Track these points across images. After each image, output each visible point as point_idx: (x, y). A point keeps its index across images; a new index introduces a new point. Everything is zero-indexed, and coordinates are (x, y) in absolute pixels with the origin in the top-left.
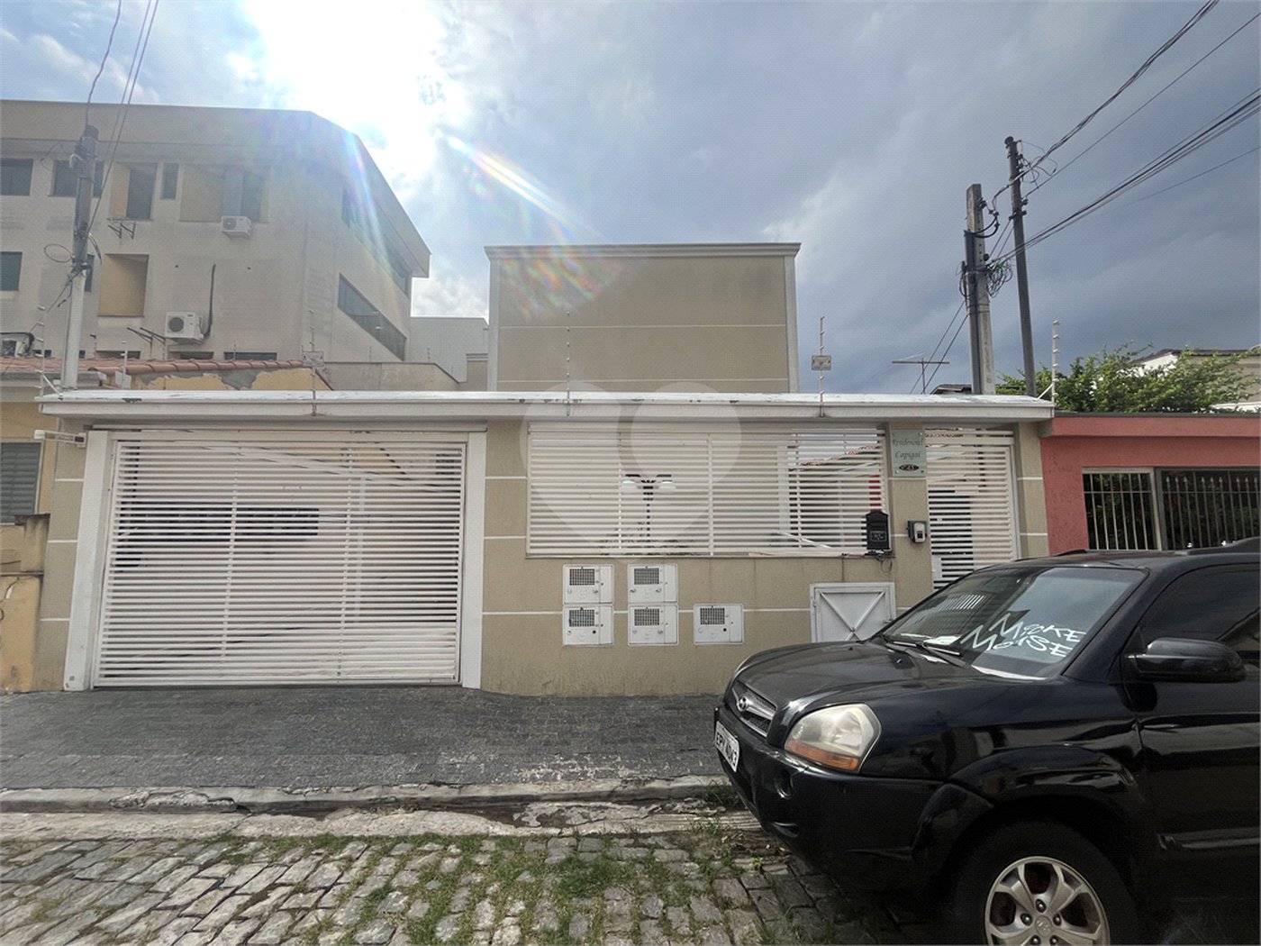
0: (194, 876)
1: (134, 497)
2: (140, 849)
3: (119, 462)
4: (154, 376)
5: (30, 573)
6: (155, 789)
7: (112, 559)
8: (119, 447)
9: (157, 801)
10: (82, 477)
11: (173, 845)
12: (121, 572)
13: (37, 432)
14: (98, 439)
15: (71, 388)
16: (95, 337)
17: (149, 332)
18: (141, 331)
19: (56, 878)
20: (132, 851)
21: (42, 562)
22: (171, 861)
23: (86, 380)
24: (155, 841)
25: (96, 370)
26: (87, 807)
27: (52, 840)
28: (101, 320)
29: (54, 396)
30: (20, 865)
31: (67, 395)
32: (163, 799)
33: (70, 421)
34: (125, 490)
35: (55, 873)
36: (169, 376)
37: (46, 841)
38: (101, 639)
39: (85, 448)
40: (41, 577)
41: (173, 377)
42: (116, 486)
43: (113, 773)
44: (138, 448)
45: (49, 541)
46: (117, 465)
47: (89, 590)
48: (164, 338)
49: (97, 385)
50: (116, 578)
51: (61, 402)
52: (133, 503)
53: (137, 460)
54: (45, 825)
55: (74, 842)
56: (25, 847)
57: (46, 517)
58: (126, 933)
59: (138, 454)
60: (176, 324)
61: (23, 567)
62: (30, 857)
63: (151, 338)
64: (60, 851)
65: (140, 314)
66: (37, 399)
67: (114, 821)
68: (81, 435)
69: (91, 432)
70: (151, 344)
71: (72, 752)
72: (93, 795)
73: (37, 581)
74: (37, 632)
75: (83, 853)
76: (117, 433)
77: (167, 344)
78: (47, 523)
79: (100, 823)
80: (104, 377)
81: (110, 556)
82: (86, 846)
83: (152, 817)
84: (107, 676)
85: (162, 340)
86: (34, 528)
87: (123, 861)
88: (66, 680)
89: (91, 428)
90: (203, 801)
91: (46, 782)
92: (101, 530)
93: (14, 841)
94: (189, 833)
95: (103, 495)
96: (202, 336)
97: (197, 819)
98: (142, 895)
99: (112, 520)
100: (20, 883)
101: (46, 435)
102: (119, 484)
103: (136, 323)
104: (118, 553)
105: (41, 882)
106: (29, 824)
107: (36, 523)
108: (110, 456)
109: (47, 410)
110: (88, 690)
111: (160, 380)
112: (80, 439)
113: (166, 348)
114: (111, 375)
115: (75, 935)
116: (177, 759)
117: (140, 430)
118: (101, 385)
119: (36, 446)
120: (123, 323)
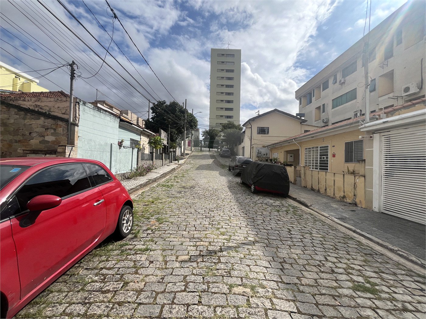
0: (412, 281)
1: (390, 153)
2: (394, 263)
3: (383, 143)
4: (395, 112)
5: (362, 176)
6: (400, 249)
7: (384, 173)
8: (383, 138)
9: (401, 253)
10: (373, 148)
11: (405, 269)
12: (387, 178)
13: (360, 137)
14: (376, 136)
15: (368, 122)
16: (378, 104)
17: (396, 96)
18: (393, 97)
19: (369, 256)
20: (391, 262)
21: (365, 173)
22: (403, 272)
23: (372, 119)
24: (399, 264)
25: (375, 115)
26: (378, 243)
27: (369, 247)
28: (380, 98)
29: (363, 126)
30: (361, 248)
31: (367, 125)
32: (403, 254)
33: (368, 132)
34: (386, 152)
35: (369, 254)
36: (400, 110)
37: (367, 246)
38: (382, 198)
39: (373, 140)
40: (365, 177)
41: (402, 110)
42: (383, 150)
43: (386, 238)
44: (390, 137)
45: (366, 167)
46: (383, 144)
47: (377, 182)
48: (402, 97)
49: (376, 120)
50: (386, 180)
51: (365, 127)
52: (390, 155)
53: (390, 141)
54: (367, 242)
55: (374, 250)
56: (362, 245)
57: (365, 160)
58: (387, 280)
59: (390, 139)
60: (407, 89)
61: (361, 174)
62: (364, 247)
63: (397, 98)
64: (371, 250)
65: (393, 91)
66: (359, 127)
67: (386, 251)
68: (371, 136)
69: (374, 135)
70: (397, 100)
71: (375, 227)
72: (380, 242)
73: (364, 178)
74: (365, 193)
75: (377, 254)
76: (381, 134)
77: (404, 98)
78: (365, 162)
79: (382, 250)
80: (378, 117)
81: (383, 172)
82: (378, 253)
83: (399, 257)
84: (385, 210)
85: (402, 98)
86: (362, 163)
87: (388, 263)
88: (373, 208)
89: (374, 133)
90: (420, 263)
91: (367, 232)
92: (380, 164)
93: (360, 242)
94: (412, 269)
95: (379, 154)
96: (419, 90)
97: (416, 267)
98: (393, 275)
99: (383, 161)
100: (361, 252)
101: (362, 137)
102: (384, 149)
103: (391, 95)
104: (386, 172)
105: (366, 254)
106: (364, 241)
107: (362, 162)
108: (381, 141)
109: (362, 130)
110: (380, 212)
111: (397, 113)
112: (371, 137)
113: (403, 100)
114: (379, 116)
115: (373, 271)
116: (409, 244)
117: (390, 131)
118: (377, 119)
119: (361, 141)
120: (387, 97)
